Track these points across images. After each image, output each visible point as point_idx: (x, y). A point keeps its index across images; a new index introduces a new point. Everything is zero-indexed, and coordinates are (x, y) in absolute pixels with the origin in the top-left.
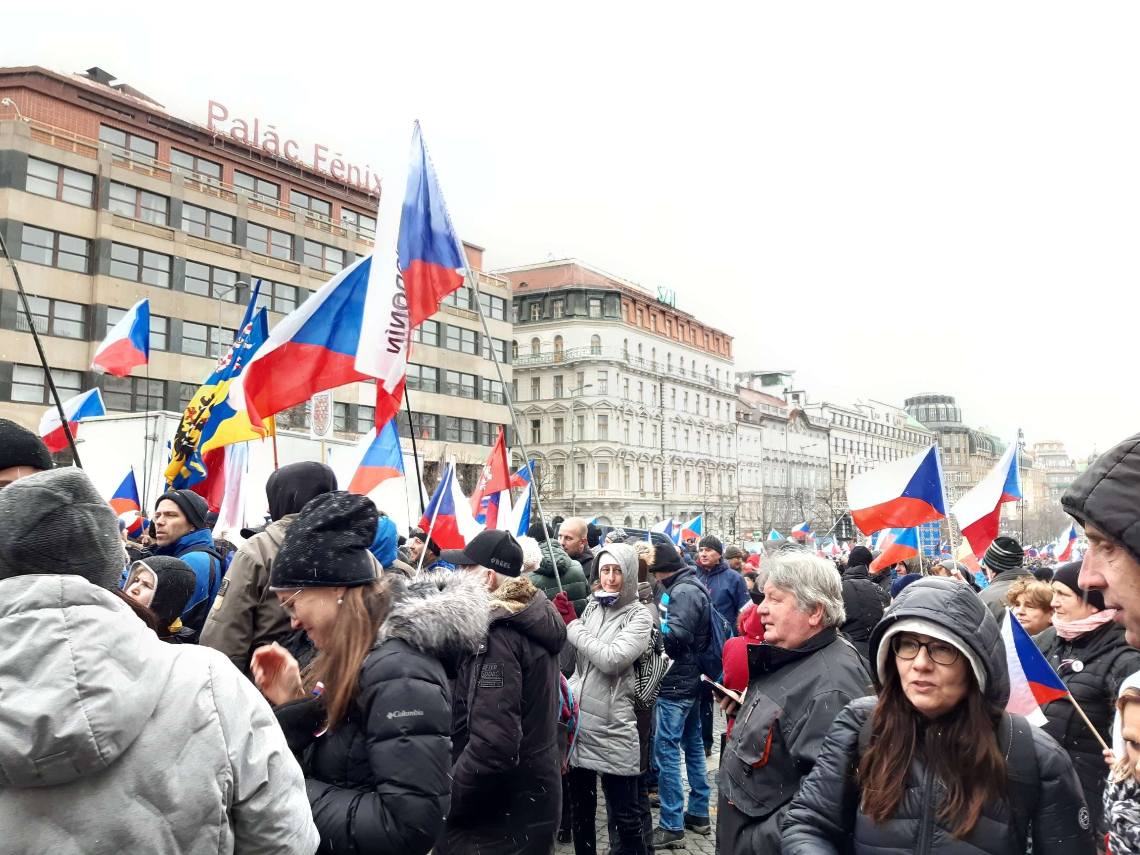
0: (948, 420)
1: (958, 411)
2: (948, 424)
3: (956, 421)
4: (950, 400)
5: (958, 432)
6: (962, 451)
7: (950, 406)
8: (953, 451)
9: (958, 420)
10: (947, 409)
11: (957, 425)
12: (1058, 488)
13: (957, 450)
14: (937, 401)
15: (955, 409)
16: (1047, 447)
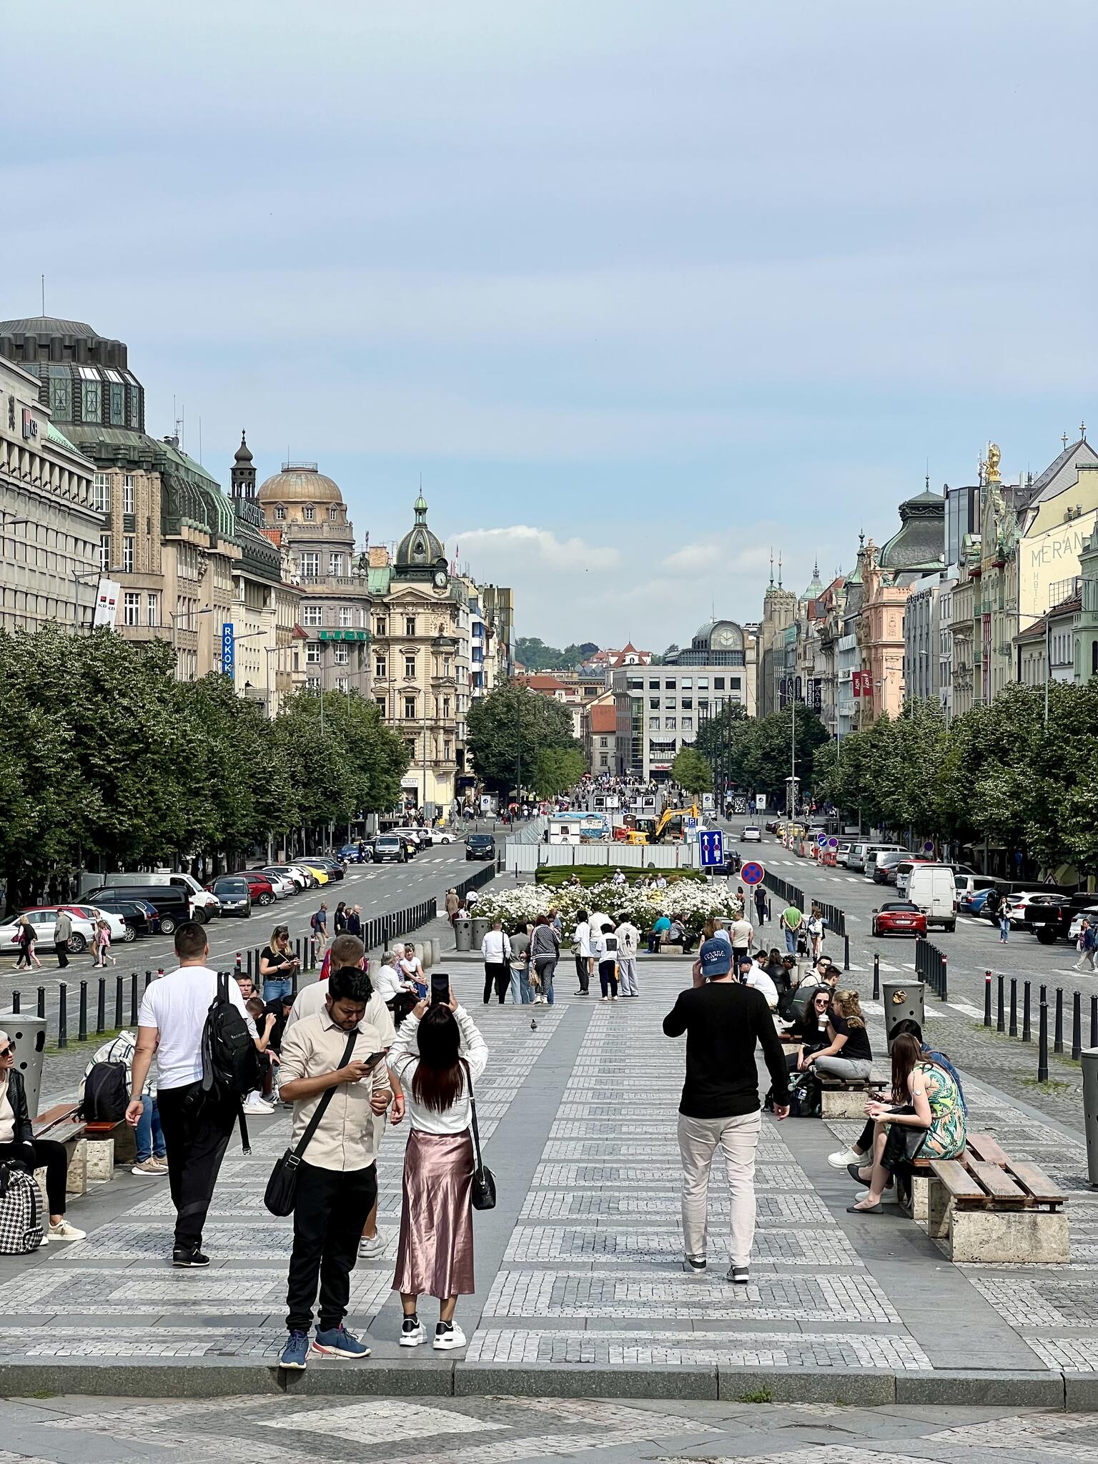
0: (105, 423)
1: (135, 392)
2: (106, 436)
3: (127, 426)
4: (112, 355)
5: (132, 464)
6: (142, 525)
7: (113, 376)
8: (119, 524)
9: (135, 423)
10: (105, 383)
11: (133, 439)
12: (323, 644)
13: (130, 523)
14: (75, 357)
15: (127, 385)
16: (297, 515)
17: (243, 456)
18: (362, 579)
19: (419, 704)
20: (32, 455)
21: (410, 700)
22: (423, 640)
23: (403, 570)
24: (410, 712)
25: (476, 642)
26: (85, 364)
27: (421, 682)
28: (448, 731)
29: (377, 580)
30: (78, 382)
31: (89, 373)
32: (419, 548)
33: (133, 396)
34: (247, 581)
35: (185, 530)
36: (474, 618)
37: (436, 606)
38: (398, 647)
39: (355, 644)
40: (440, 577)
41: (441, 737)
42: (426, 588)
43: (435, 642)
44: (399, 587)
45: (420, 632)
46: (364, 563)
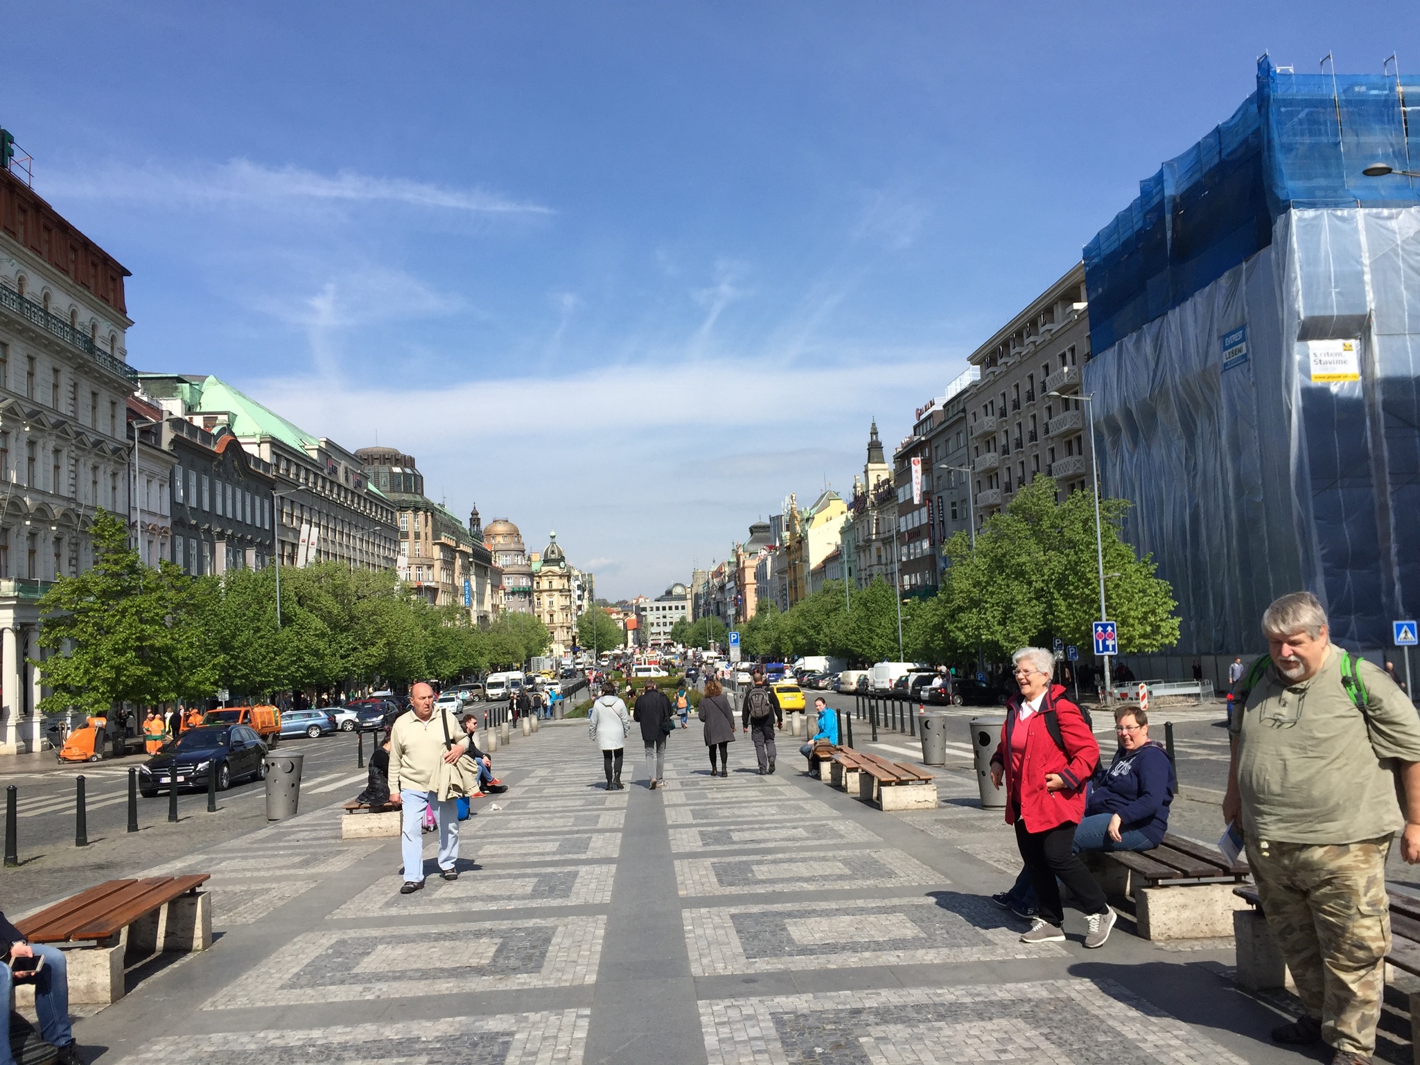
0: (406, 491)
2: (405, 497)
3: (416, 493)
4: (409, 462)
5: (418, 510)
6: (423, 535)
7: (408, 471)
8: (412, 535)
9: (419, 491)
10: (404, 474)
11: (418, 498)
12: (513, 593)
13: (417, 536)
14: (391, 463)
15: (415, 475)
16: (500, 539)
17: (475, 514)
18: (530, 566)
19: (555, 617)
20: (359, 496)
21: (551, 615)
22: (556, 590)
23: (547, 561)
24: (552, 621)
25: (579, 592)
26: (396, 465)
27: (556, 607)
28: (568, 628)
29: (535, 566)
30: (392, 474)
31: (397, 470)
32: (553, 552)
33: (419, 479)
34: (476, 564)
35: (443, 538)
36: (578, 583)
37: (561, 576)
38: (545, 594)
39: (527, 593)
40: (562, 564)
41: (565, 630)
42: (556, 569)
43: (561, 591)
44: (545, 569)
45: (554, 587)
46: (529, 559)
